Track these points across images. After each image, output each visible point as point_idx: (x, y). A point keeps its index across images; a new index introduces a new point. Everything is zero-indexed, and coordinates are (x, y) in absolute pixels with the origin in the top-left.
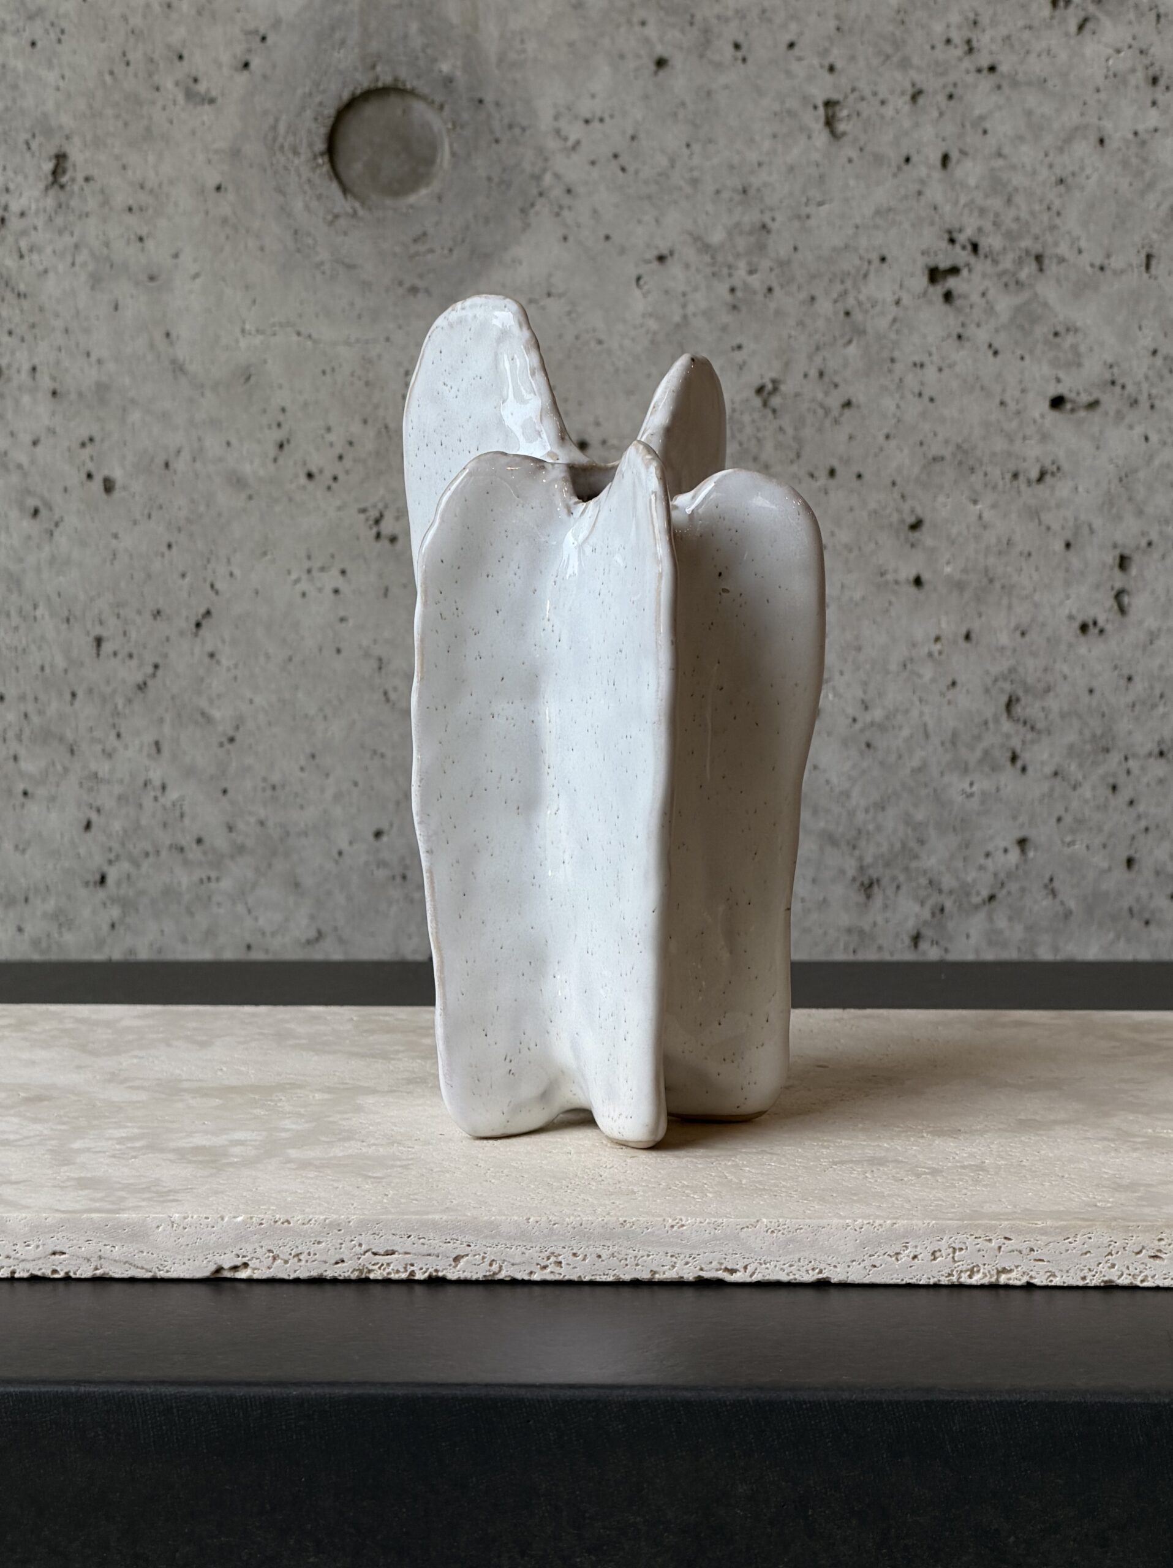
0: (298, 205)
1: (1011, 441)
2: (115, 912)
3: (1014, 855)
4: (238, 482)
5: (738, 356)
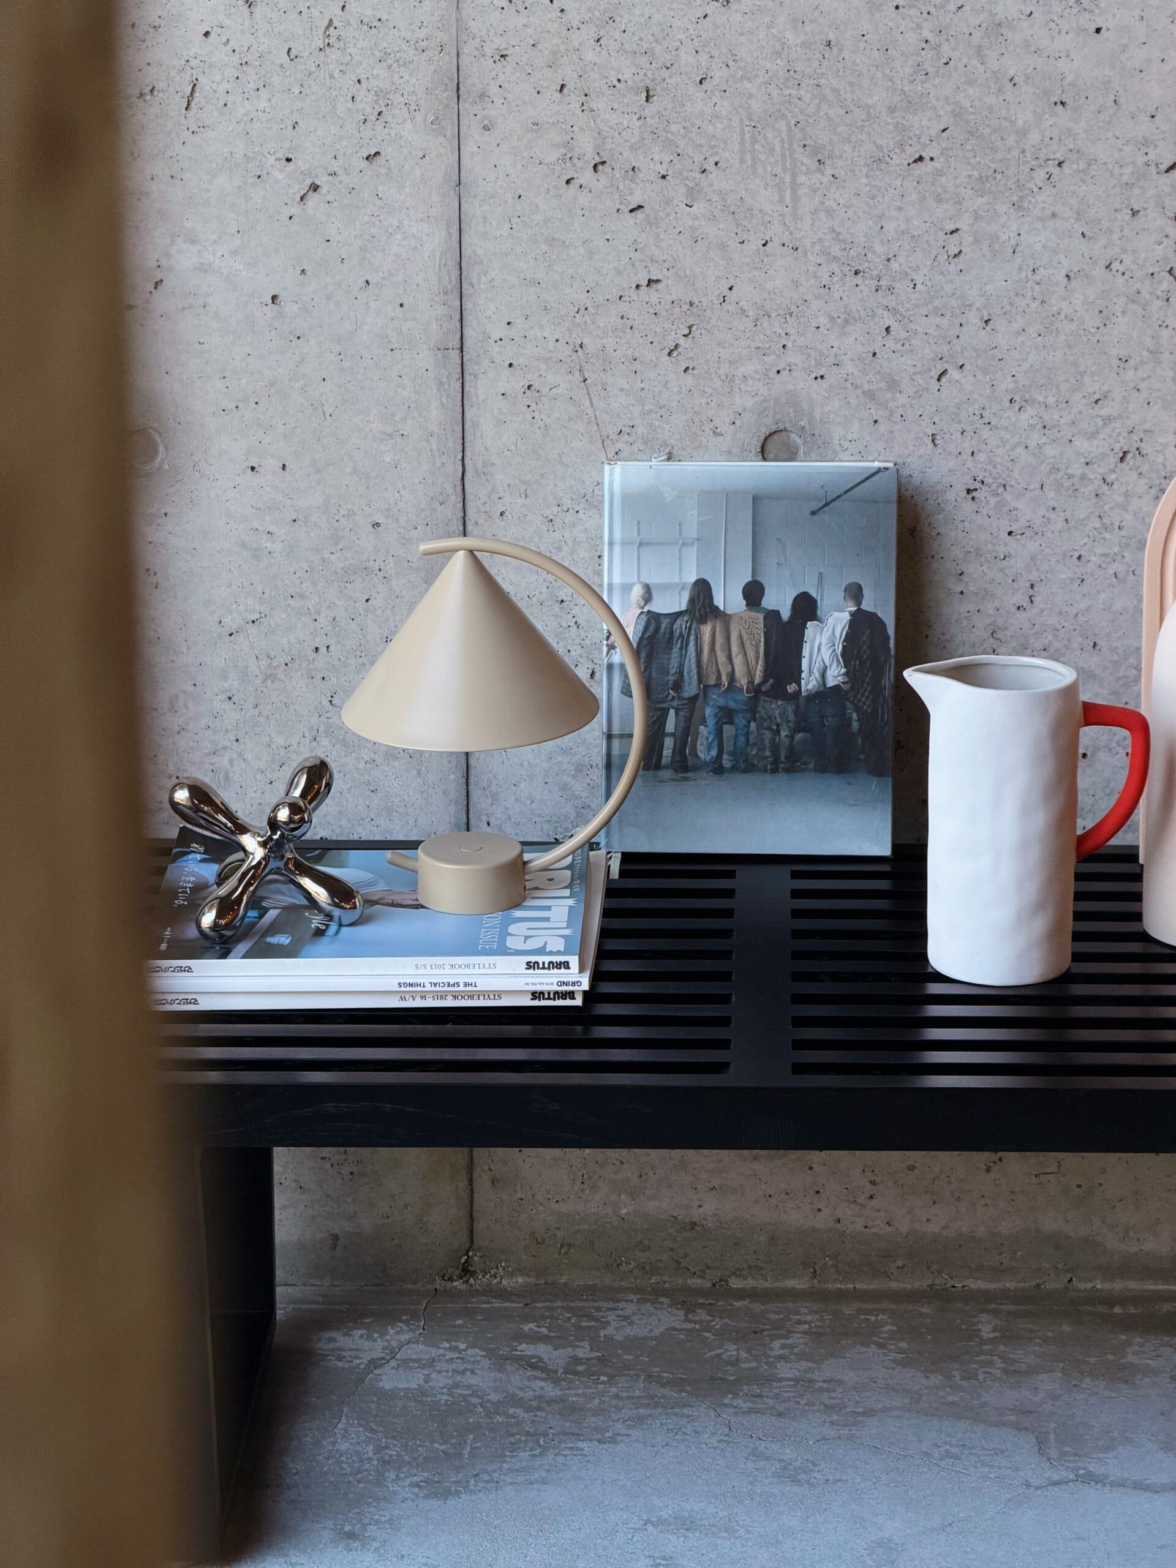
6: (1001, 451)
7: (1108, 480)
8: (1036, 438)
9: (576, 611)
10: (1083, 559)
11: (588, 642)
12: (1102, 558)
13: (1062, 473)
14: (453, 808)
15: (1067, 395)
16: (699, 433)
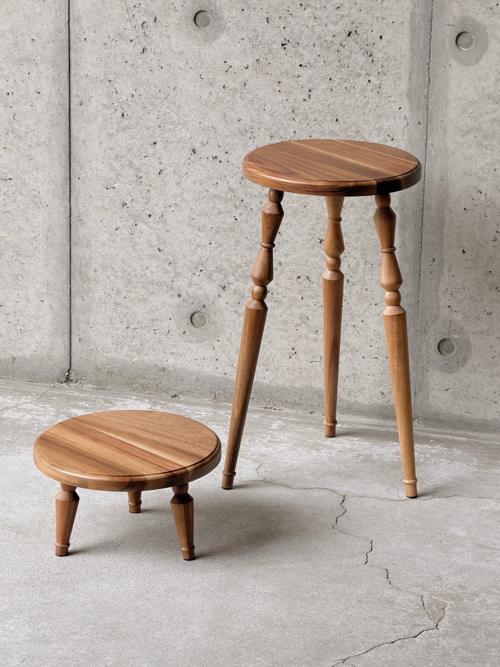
0: (190, 27)
1: (293, 70)
2: (162, 131)
3: (293, 134)
4: (180, 68)
5: (254, 55)
6: (296, 28)
7: (343, 44)
8: (311, 23)
9: (116, 85)
10: (332, 80)
11: (121, 100)
12: (340, 80)
13: (323, 39)
14: (63, 170)
15: (325, 4)
16: (168, 9)
